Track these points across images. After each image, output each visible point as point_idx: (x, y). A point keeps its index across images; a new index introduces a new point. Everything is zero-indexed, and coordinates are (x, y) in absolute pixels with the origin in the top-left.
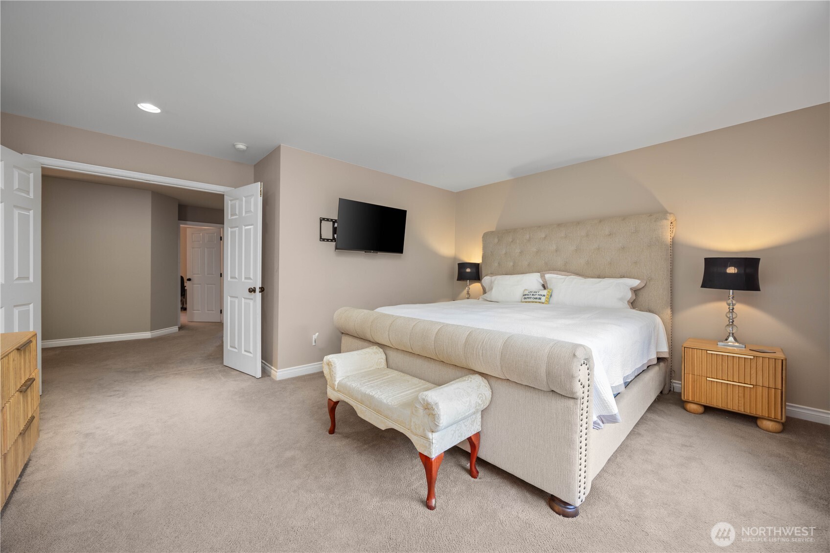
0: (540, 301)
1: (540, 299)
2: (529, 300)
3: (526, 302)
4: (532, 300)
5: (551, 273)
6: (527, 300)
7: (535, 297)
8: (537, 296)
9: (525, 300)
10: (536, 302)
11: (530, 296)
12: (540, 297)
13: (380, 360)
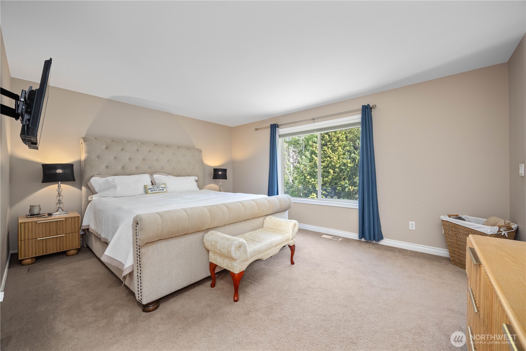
0: (163, 191)
1: (163, 190)
2: (156, 192)
3: (153, 193)
4: (158, 191)
5: (156, 174)
6: (154, 192)
7: (159, 189)
8: (161, 189)
9: (152, 192)
10: (160, 192)
11: (155, 189)
12: (163, 189)
13: (210, 235)
